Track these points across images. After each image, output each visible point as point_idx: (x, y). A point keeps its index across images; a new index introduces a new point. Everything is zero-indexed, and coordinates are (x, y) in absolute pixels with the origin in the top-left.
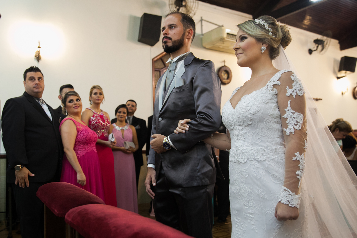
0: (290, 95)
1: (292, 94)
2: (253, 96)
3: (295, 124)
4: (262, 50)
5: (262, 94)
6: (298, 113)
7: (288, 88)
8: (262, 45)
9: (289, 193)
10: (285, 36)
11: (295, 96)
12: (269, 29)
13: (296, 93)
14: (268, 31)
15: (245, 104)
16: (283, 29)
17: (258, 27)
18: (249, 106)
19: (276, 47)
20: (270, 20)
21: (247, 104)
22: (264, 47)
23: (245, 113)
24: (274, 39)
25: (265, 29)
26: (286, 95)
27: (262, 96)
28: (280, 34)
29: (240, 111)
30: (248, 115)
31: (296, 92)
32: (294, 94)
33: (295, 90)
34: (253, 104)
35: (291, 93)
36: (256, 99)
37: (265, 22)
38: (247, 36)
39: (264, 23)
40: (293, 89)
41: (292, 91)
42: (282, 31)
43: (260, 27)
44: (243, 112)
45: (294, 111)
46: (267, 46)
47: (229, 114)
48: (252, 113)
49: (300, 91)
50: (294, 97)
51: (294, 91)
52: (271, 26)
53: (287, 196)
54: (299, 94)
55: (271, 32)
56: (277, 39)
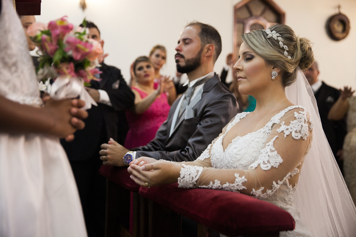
0: (281, 132)
1: (284, 132)
2: (247, 141)
3: (264, 162)
4: (272, 76)
5: (259, 138)
6: (278, 153)
7: (283, 124)
8: (273, 68)
9: (194, 177)
10: (305, 57)
11: (287, 135)
12: (284, 46)
13: (289, 133)
14: (283, 49)
15: (235, 151)
16: (304, 46)
17: (269, 42)
18: (240, 154)
19: (291, 70)
20: (286, 34)
21: (238, 152)
22: (275, 72)
23: (234, 163)
24: (289, 61)
25: (279, 46)
26: (277, 131)
27: (258, 142)
28: (299, 54)
29: (229, 159)
30: (239, 166)
31: (291, 132)
32: (287, 133)
33: (291, 129)
34: (245, 152)
35: (285, 130)
36: (250, 145)
37: (279, 35)
38: (254, 54)
39: (277, 37)
40: (289, 127)
41: (286, 129)
42: (301, 49)
43: (273, 43)
44: (232, 161)
45: (274, 149)
46: (279, 71)
47: (217, 158)
48: (244, 164)
49: (297, 133)
50: (285, 136)
51: (289, 130)
52: (287, 42)
53: (190, 175)
54: (293, 136)
55: (287, 51)
56: (295, 60)
